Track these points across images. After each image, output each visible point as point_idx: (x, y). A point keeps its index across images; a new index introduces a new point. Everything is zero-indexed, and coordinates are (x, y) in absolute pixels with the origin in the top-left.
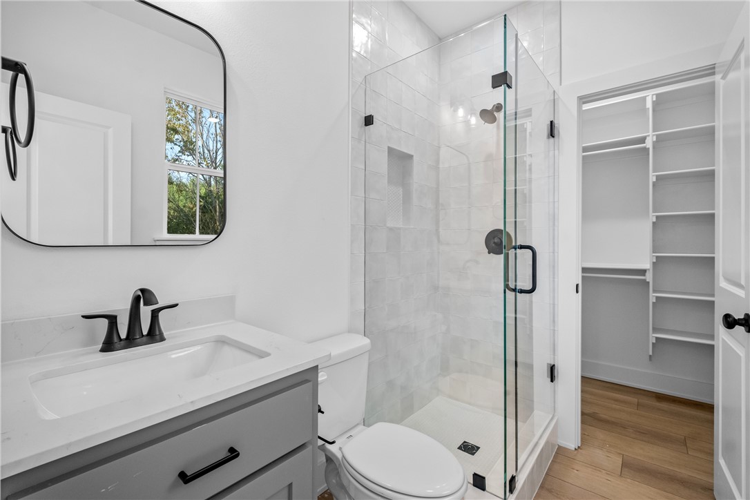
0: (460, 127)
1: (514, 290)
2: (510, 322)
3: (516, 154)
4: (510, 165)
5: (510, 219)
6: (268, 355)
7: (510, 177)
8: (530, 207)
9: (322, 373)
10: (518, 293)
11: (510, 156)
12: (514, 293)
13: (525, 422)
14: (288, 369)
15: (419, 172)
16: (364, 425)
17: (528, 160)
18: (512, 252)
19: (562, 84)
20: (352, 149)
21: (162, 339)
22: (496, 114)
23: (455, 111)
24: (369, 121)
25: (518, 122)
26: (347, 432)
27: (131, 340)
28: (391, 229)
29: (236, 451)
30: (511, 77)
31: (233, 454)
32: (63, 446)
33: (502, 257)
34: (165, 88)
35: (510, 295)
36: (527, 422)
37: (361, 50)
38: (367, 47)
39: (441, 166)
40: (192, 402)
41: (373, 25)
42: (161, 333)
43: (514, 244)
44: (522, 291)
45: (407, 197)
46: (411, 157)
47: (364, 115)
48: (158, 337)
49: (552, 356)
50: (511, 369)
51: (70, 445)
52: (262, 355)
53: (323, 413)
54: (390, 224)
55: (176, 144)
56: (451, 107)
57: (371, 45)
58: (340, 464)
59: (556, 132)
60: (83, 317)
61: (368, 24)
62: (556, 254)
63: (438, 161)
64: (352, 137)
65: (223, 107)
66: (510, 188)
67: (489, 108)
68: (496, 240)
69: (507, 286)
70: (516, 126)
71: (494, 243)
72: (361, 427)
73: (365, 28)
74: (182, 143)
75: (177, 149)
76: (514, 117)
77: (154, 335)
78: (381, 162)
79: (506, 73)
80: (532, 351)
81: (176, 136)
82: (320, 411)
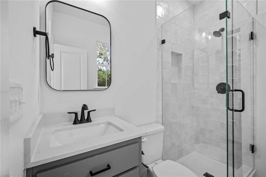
0: (204, 41)
1: (232, 110)
2: (230, 124)
3: (232, 49)
4: (230, 55)
5: (230, 78)
6: (123, 130)
7: (230, 60)
8: (240, 72)
9: (145, 138)
10: (234, 112)
11: (230, 51)
12: (232, 111)
13: (238, 169)
14: (129, 137)
15: (185, 60)
16: (162, 160)
17: (238, 52)
18: (230, 93)
19: (258, 14)
20: (157, 53)
21: (91, 121)
22: (221, 33)
23: (201, 34)
24: (163, 42)
25: (234, 35)
26: (155, 161)
27: (82, 121)
28: (173, 84)
29: (110, 166)
30: (230, 13)
31: (109, 167)
32: (52, 158)
33: (225, 95)
34: (96, 40)
35: (230, 112)
36: (239, 169)
37: (160, 15)
38: (162, 14)
39: (195, 57)
40: (94, 147)
41: (165, 5)
42: (91, 119)
43: (231, 89)
44: (236, 111)
45: (180, 71)
46: (181, 55)
47: (162, 40)
48: (90, 121)
49: (253, 141)
50: (230, 144)
51: (54, 158)
52: (122, 130)
53: (144, 154)
54: (172, 82)
55: (102, 59)
56: (199, 33)
57: (164, 12)
58: (152, 173)
59: (254, 37)
60: (68, 113)
61: (163, 5)
62: (255, 94)
63: (193, 56)
64: (157, 49)
65: (110, 44)
66: (230, 65)
67: (218, 30)
68: (222, 87)
69: (228, 108)
70: (232, 37)
71: (221, 89)
72: (161, 160)
73: (162, 7)
74: (104, 58)
75: (103, 60)
76: (231, 32)
77: (89, 120)
78: (168, 58)
79: (227, 12)
80: (241, 137)
81: (102, 56)
82: (143, 153)
